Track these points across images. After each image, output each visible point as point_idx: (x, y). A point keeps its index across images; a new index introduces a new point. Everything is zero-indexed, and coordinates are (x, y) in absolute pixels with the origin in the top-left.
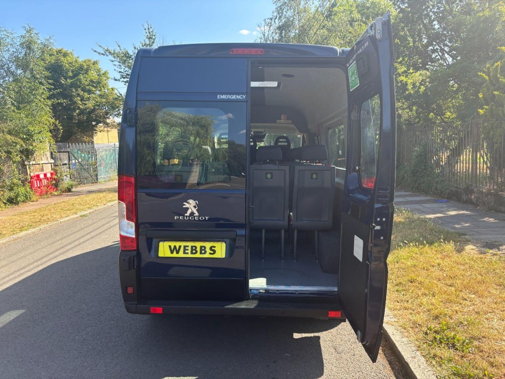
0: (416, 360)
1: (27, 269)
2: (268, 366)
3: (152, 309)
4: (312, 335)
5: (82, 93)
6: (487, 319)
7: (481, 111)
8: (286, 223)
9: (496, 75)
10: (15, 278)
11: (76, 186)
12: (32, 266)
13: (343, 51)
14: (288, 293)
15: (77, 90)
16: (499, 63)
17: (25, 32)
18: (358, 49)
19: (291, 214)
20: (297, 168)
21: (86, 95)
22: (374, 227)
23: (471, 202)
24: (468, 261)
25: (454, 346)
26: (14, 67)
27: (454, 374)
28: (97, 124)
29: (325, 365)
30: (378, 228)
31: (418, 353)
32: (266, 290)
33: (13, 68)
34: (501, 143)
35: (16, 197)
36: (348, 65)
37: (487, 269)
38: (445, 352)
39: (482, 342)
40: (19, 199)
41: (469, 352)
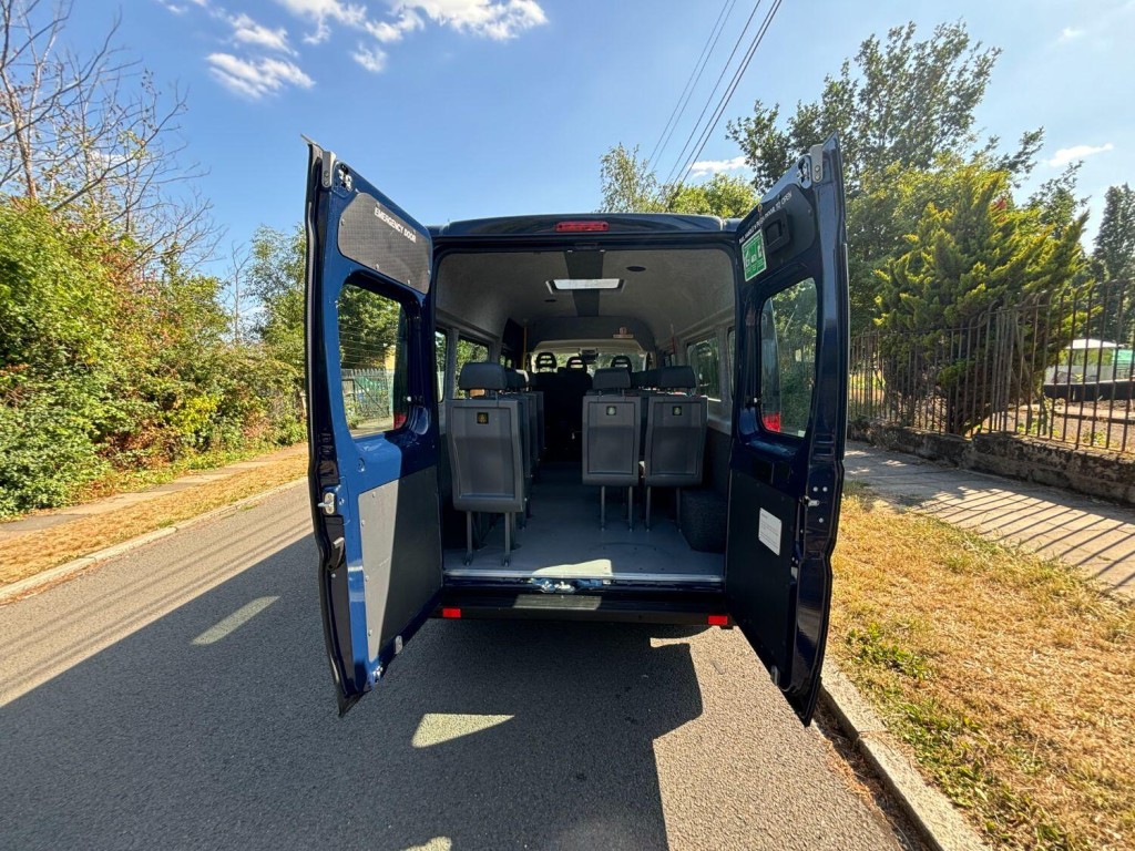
0: (842, 689)
1: (291, 533)
2: (618, 696)
3: (446, 612)
4: (677, 641)
5: (370, 308)
6: (938, 620)
7: (878, 322)
8: (635, 478)
9: (903, 272)
10: (273, 547)
11: (362, 421)
12: (297, 530)
13: (728, 223)
14: (643, 585)
15: (364, 305)
16: (908, 255)
17: (297, 233)
18: (764, 212)
19: (642, 463)
20: (652, 400)
21: (376, 311)
22: (807, 502)
23: (866, 440)
24: (883, 525)
25: (896, 665)
26: (284, 277)
27: (912, 720)
28: (389, 345)
29: (703, 695)
30: (814, 503)
31: (843, 676)
32: (612, 581)
33: (284, 279)
34: (907, 362)
35: (289, 436)
36: (741, 241)
37: (914, 537)
38: (888, 677)
39: (942, 662)
40: (292, 438)
41: (925, 679)
